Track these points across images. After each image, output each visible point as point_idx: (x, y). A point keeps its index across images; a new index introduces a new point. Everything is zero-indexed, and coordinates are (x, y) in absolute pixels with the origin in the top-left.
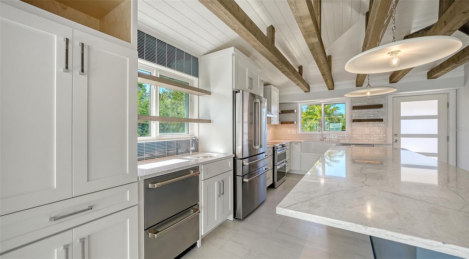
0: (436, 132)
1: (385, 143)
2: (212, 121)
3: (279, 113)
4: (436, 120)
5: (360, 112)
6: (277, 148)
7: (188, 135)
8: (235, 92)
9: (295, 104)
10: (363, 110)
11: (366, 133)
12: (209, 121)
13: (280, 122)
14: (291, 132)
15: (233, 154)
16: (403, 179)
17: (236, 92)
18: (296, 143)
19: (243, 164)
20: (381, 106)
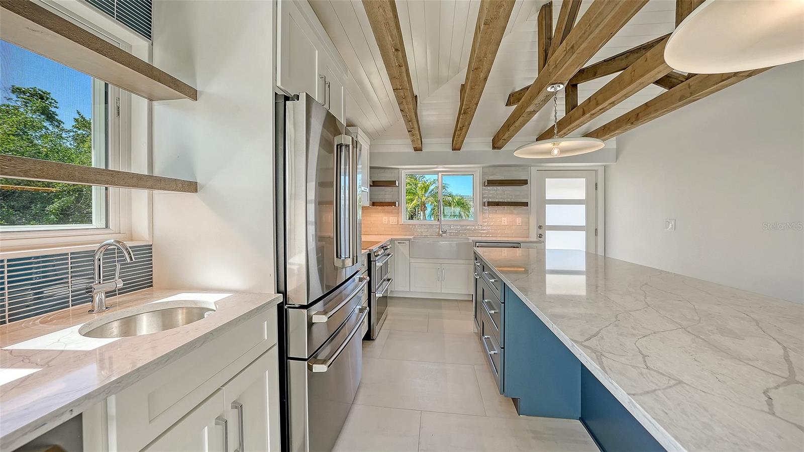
0: (583, 223)
1: (527, 240)
2: (202, 187)
3: (370, 186)
4: (583, 207)
5: (495, 190)
6: (376, 256)
7: (107, 231)
8: (282, 100)
9: (396, 171)
10: (499, 188)
11: (503, 224)
12: (191, 187)
13: (371, 203)
14: (389, 221)
15: (278, 292)
16: (549, 291)
17: (287, 98)
18: (401, 242)
19: (310, 319)
20: (525, 182)
